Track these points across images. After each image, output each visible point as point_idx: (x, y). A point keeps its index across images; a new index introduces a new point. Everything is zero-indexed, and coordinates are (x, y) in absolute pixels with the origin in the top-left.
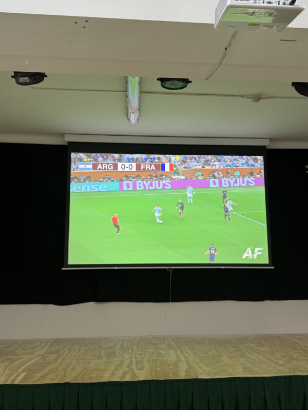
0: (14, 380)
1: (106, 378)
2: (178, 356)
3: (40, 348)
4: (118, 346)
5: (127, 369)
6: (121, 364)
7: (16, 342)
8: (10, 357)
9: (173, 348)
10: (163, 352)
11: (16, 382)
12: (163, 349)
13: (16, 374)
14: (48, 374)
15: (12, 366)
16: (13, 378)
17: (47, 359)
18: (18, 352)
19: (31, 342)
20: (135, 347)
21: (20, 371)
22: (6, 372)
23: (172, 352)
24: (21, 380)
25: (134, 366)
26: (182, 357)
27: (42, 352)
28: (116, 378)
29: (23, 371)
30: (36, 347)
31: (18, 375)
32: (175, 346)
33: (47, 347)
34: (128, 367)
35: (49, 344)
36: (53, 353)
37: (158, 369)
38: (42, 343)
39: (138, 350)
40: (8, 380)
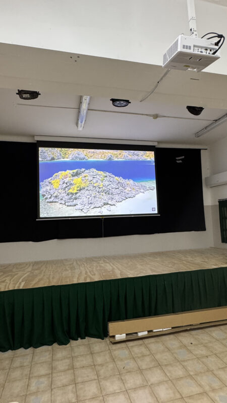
0: (19, 286)
1: (75, 281)
2: (112, 266)
3: (27, 267)
4: (75, 263)
5: (85, 275)
6: (81, 273)
7: (10, 265)
8: (10, 274)
9: (107, 263)
10: (103, 265)
11: (21, 288)
12: (102, 263)
13: (19, 283)
14: (38, 281)
15: (13, 278)
16: (17, 285)
17: (34, 273)
18: (14, 270)
19: (20, 264)
20: (85, 264)
21: (20, 281)
22: (12, 282)
23: (108, 264)
24: (24, 286)
25: (89, 274)
26: (114, 267)
27: (30, 269)
28: (82, 281)
29: (22, 281)
30: (24, 267)
31: (20, 284)
32: (108, 261)
33: (31, 267)
34: (86, 274)
35: (32, 265)
36: (37, 270)
37: (104, 274)
38: (27, 264)
39: (87, 265)
40: (15, 287)
